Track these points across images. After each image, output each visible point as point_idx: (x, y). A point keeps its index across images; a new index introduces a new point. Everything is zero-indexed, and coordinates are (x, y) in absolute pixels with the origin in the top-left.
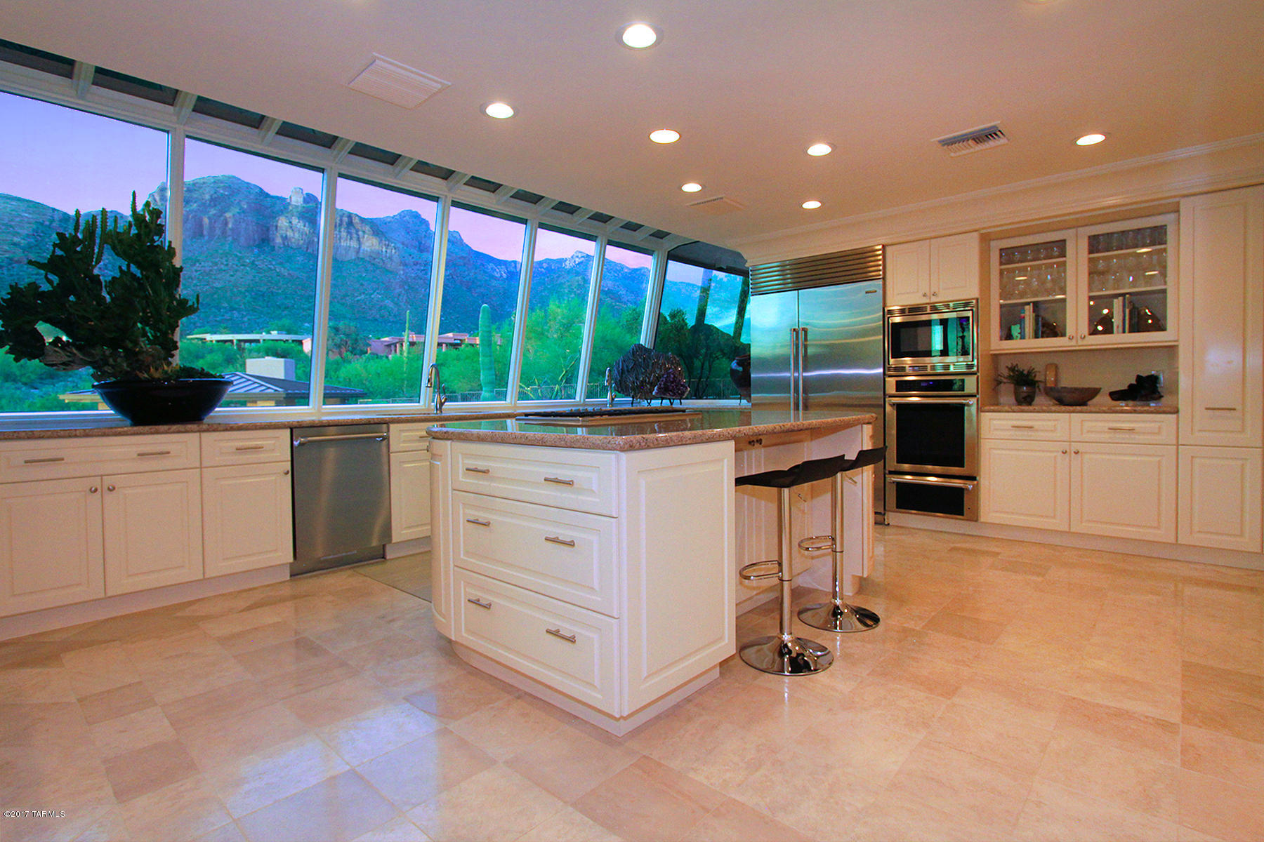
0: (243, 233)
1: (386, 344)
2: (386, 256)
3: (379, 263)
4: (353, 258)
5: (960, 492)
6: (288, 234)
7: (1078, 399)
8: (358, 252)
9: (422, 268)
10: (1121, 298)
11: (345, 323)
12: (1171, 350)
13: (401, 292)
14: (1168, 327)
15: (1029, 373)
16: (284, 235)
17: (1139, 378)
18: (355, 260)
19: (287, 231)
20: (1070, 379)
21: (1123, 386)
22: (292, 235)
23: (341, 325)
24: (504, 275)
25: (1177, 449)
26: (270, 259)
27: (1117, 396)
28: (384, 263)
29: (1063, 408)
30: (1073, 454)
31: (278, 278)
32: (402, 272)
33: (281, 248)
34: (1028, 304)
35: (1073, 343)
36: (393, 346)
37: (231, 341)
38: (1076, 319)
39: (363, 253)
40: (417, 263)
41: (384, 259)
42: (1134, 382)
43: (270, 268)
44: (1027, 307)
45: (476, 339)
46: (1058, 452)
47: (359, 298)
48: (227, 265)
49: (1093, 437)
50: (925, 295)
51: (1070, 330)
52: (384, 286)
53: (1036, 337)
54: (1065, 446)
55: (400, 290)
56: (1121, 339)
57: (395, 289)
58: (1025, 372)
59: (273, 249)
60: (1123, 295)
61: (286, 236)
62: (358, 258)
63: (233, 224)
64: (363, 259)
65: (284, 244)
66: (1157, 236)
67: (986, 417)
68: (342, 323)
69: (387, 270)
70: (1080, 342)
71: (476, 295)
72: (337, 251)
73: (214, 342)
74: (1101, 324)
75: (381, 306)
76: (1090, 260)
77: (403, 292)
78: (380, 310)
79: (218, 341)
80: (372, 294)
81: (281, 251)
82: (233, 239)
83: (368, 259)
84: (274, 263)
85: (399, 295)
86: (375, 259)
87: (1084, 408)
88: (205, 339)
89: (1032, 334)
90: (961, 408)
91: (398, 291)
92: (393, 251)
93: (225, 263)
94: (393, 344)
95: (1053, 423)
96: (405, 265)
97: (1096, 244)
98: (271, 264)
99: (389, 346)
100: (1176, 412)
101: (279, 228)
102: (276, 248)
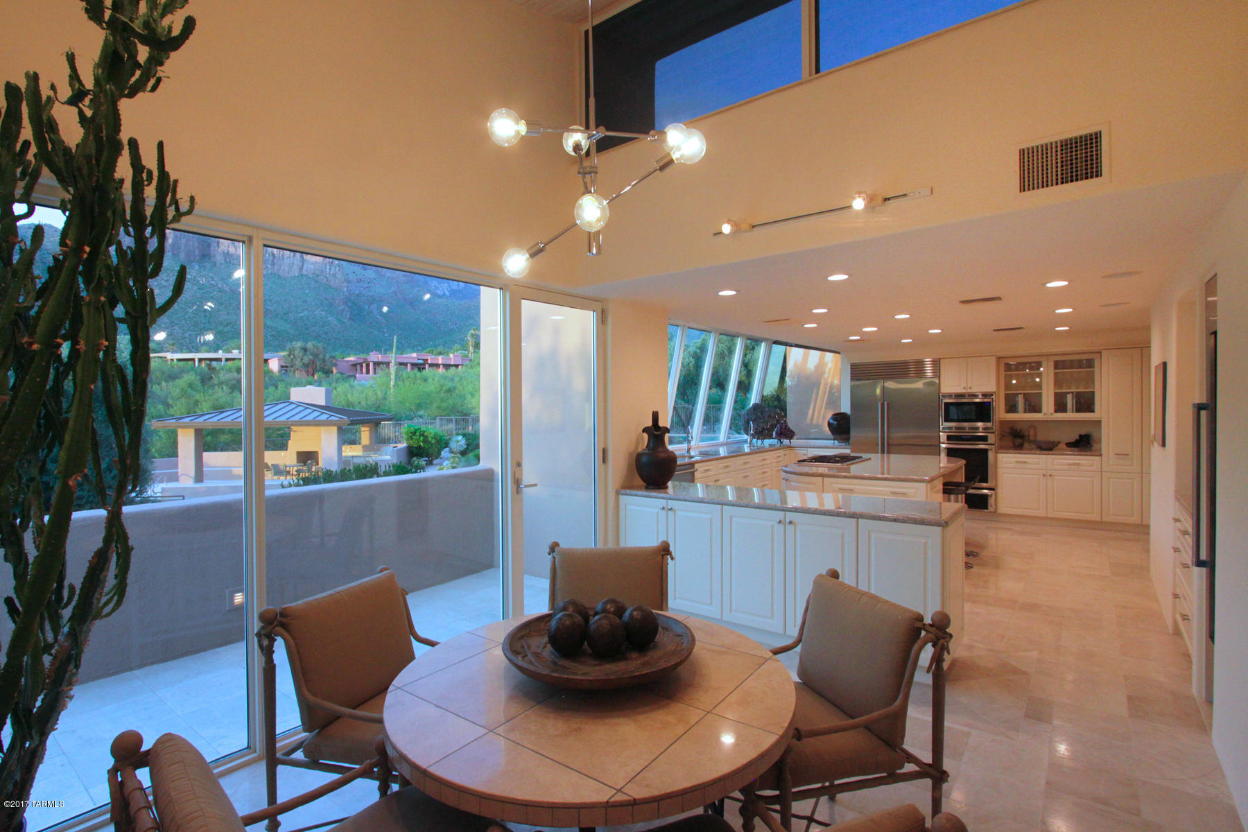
0: (183, 247)
1: (352, 363)
2: (330, 273)
3: (323, 280)
4: (296, 275)
5: (986, 497)
6: (230, 249)
7: (1048, 447)
8: (301, 269)
9: (366, 286)
10: (1071, 394)
11: (313, 344)
12: (1098, 423)
13: (344, 309)
14: (1096, 410)
15: (1021, 431)
16: (226, 251)
17: (1080, 436)
18: (298, 277)
19: (229, 247)
20: (1042, 436)
21: (1073, 440)
22: (234, 250)
23: (309, 345)
24: (447, 293)
25: (1102, 474)
26: (213, 275)
27: (1070, 445)
28: (327, 280)
29: (1043, 452)
30: (1048, 477)
31: (221, 294)
32: (346, 289)
33: (222, 264)
34: (1021, 394)
35: (1046, 416)
36: (358, 367)
37: (193, 360)
38: (1048, 403)
39: (307, 270)
40: (361, 280)
41: (328, 276)
42: (1078, 438)
43: (213, 284)
44: (1020, 395)
45: (438, 359)
46: (1039, 475)
47: (302, 315)
48: (168, 280)
49: (1058, 467)
50: (965, 388)
51: (1044, 410)
52: (327, 302)
53: (1025, 412)
54: (1045, 472)
55: (344, 307)
56: (1070, 415)
57: (339, 306)
58: (1019, 430)
59: (215, 264)
60: (1072, 393)
61: (228, 252)
62: (302, 275)
63: (173, 239)
64: (307, 275)
65: (225, 260)
66: (1090, 364)
67: (1000, 456)
68: (310, 343)
69: (330, 287)
70: (1050, 416)
71: (419, 312)
72: (280, 267)
73: (175, 360)
74: (1060, 407)
75: (325, 322)
76: (1056, 374)
77: (347, 309)
78: (323, 326)
79: (179, 360)
80: (315, 311)
81: (222, 267)
82: (173, 254)
83: (311, 276)
84: (216, 279)
85: (342, 312)
86: (318, 276)
87: (1051, 452)
88: (166, 357)
89: (1023, 410)
90: (985, 452)
91: (341, 308)
92: (337, 268)
93: (166, 279)
94: (359, 364)
95: (1038, 460)
96: (349, 282)
97: (1057, 365)
98: (214, 280)
99: (355, 365)
100: (1101, 455)
101: (220, 244)
102: (217, 264)
